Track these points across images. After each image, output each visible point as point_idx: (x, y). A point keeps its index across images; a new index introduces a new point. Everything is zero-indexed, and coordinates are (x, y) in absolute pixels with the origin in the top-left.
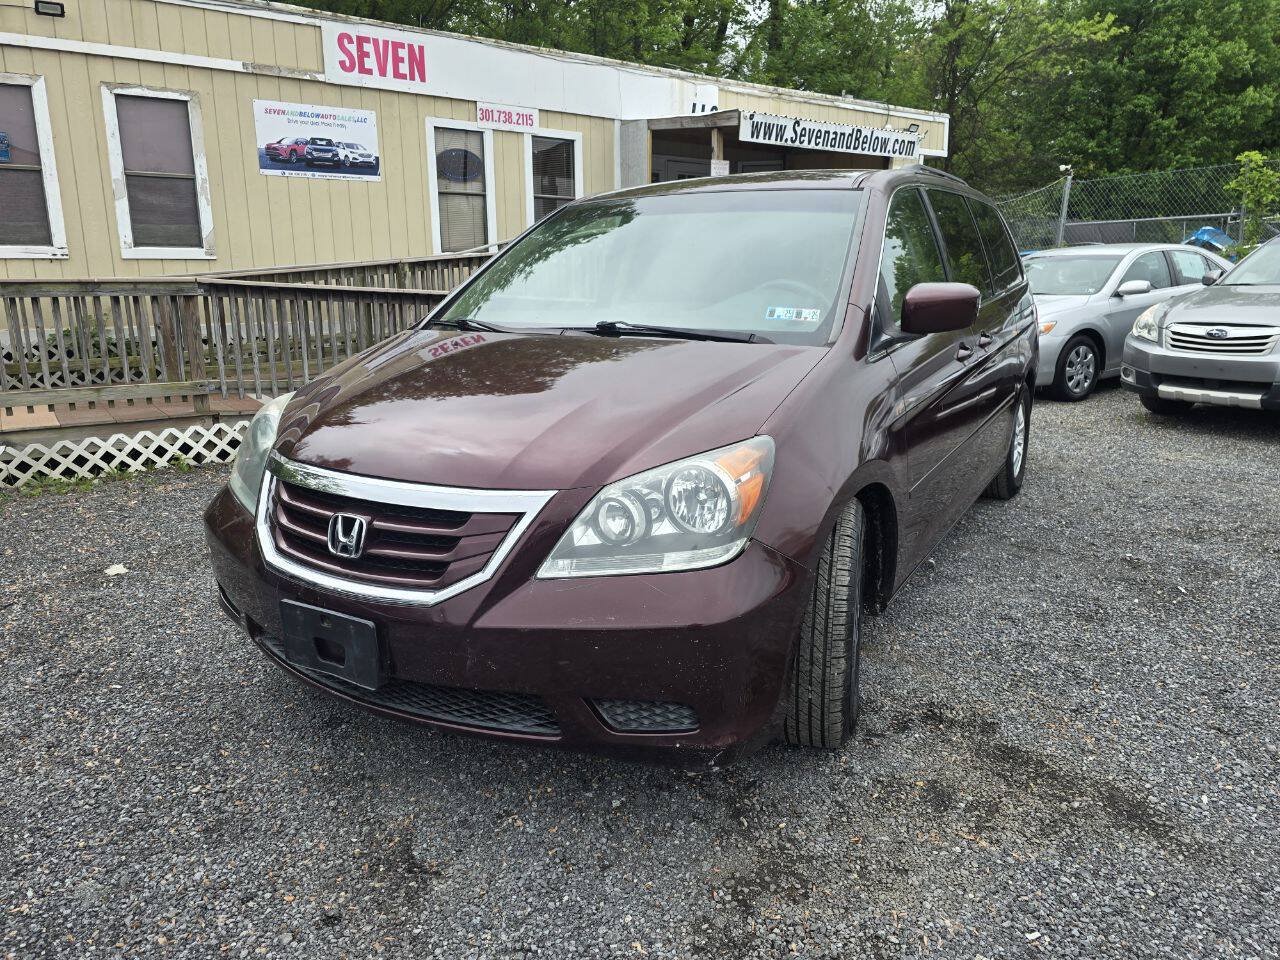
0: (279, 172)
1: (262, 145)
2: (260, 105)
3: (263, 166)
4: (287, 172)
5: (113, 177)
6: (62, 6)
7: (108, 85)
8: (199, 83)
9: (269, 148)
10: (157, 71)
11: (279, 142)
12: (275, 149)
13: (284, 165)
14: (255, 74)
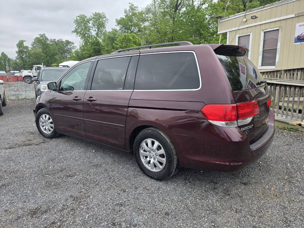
0: (299, 43)
1: (296, 36)
2: (298, 25)
3: (295, 42)
4: (302, 43)
5: (260, 51)
6: (255, 16)
7: (263, 30)
8: (283, 24)
9: (298, 36)
10: (274, 23)
11: (301, 34)
12: (300, 36)
13: (301, 41)
14: (297, 16)
